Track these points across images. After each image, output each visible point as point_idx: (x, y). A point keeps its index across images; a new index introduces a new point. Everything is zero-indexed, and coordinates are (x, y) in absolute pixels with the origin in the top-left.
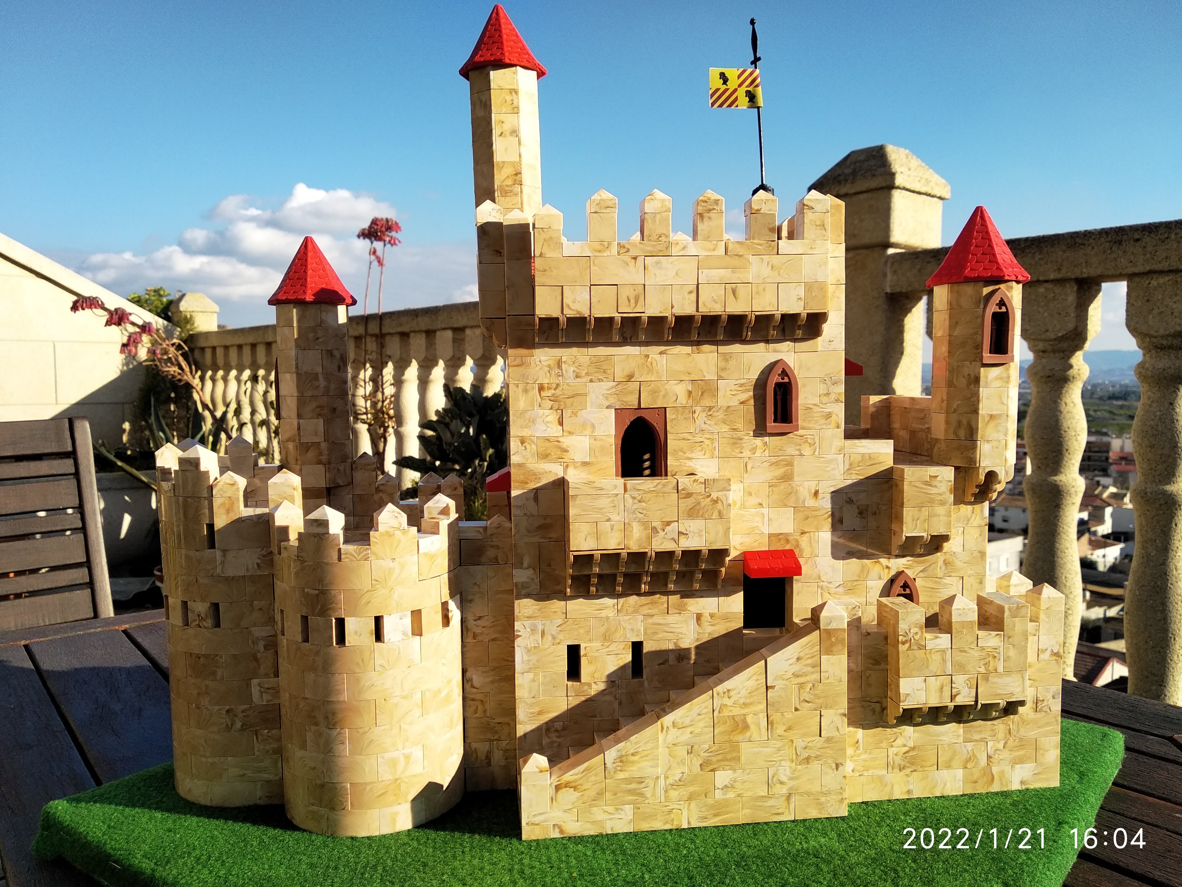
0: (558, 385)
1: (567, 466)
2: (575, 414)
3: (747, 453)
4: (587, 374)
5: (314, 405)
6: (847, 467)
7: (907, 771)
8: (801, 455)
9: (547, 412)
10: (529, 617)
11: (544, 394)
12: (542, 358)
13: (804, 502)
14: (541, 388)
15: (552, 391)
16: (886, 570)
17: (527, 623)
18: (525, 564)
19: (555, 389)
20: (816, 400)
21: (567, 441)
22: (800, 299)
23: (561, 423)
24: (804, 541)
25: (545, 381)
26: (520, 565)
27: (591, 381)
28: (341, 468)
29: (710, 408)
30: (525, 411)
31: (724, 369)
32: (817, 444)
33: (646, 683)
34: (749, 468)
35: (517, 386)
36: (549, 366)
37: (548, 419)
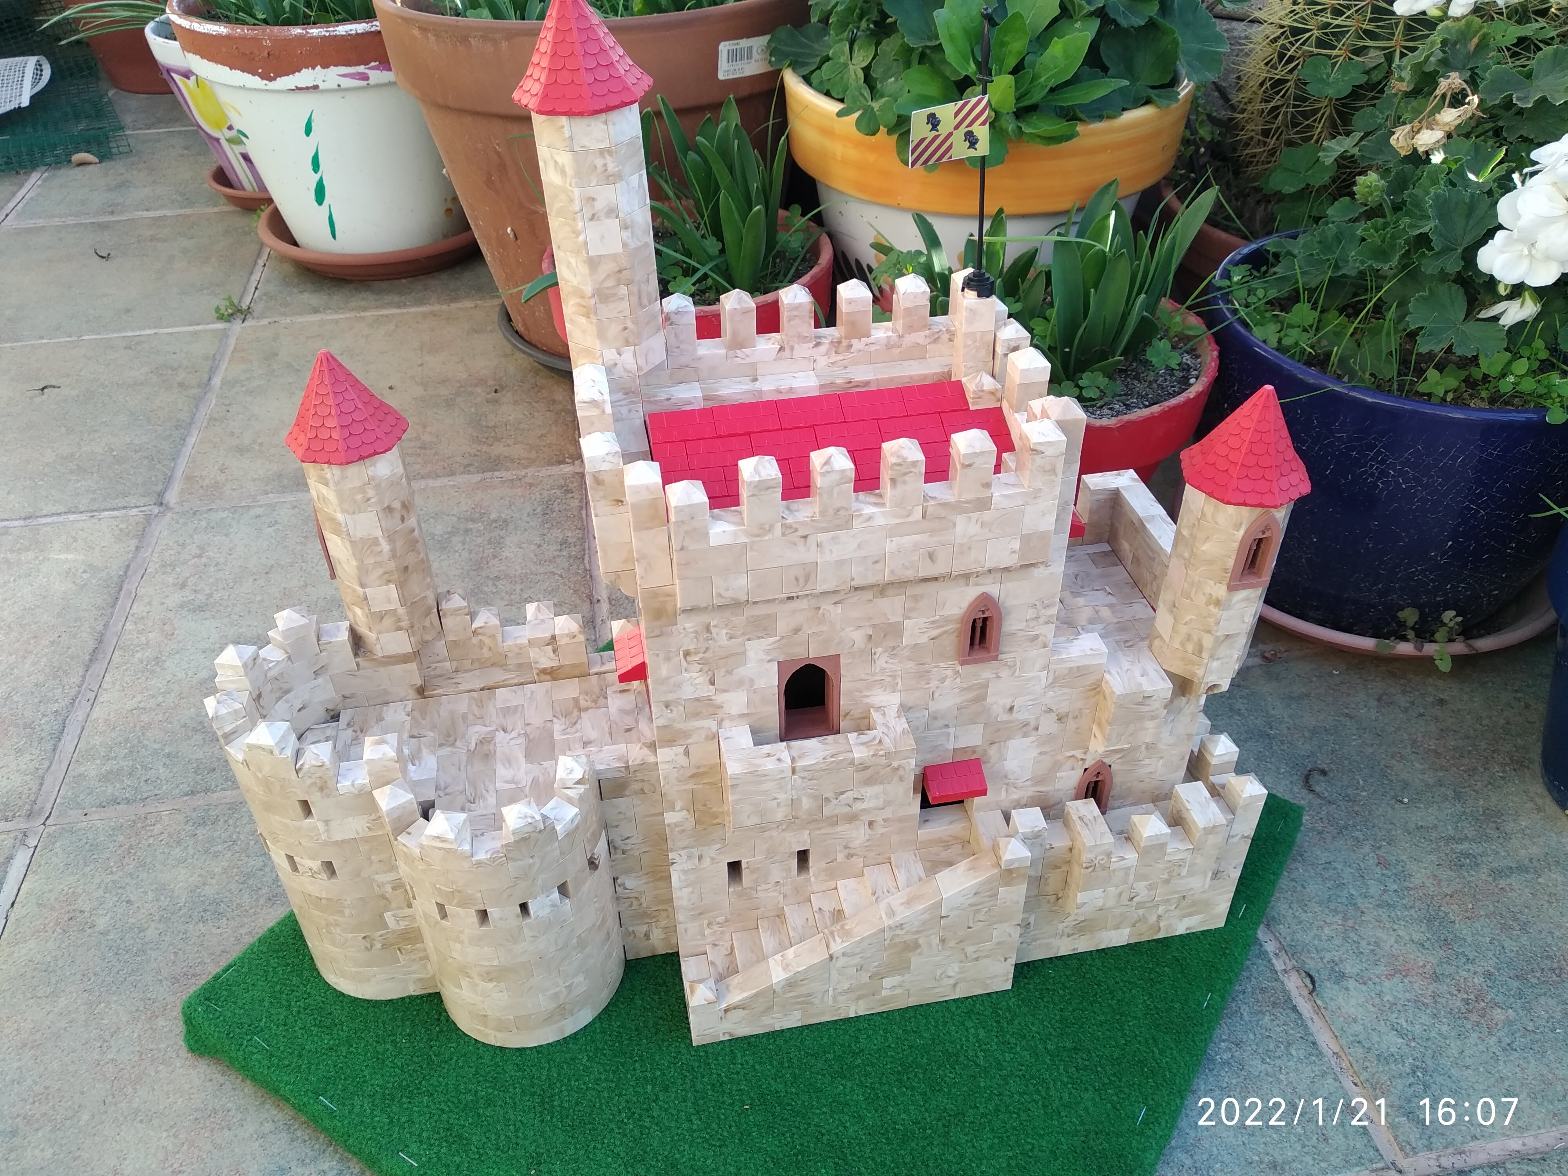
0: (707, 649)
1: (722, 720)
2: (730, 672)
3: (934, 684)
4: (743, 634)
5: (381, 571)
6: (1050, 680)
7: (1075, 937)
8: (999, 677)
9: (695, 675)
10: (684, 848)
11: (689, 658)
12: (687, 625)
13: (996, 718)
14: (687, 654)
15: (701, 655)
16: (1080, 763)
17: (683, 852)
18: (678, 808)
19: (704, 652)
20: (1023, 625)
21: (719, 698)
22: (1014, 552)
23: (712, 683)
24: (993, 752)
25: (692, 647)
26: (673, 809)
27: (749, 640)
28: (427, 623)
29: (894, 648)
30: (668, 678)
31: (912, 610)
32: (1018, 666)
33: (812, 879)
34: (936, 696)
35: (657, 655)
36: (696, 632)
37: (697, 681)
